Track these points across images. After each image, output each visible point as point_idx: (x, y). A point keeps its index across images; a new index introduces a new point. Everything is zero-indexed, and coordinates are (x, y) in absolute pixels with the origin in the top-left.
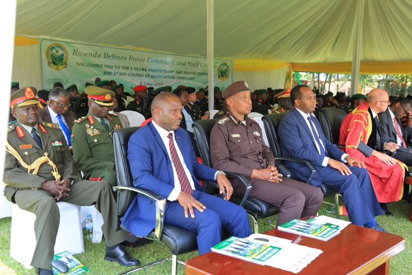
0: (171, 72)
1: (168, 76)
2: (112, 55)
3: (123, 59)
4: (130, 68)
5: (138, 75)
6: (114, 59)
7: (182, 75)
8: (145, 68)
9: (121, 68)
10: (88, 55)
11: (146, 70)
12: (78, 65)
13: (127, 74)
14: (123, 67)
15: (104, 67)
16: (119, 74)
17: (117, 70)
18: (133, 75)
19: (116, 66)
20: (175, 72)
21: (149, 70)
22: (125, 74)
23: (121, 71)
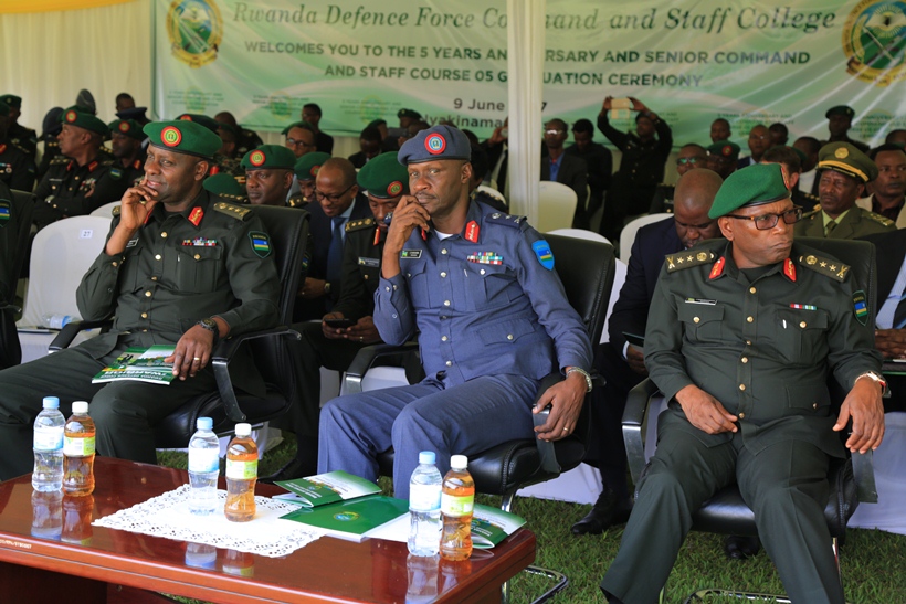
0: (582, 56)
1: (569, 75)
2: (354, 11)
3: (393, 20)
4: (418, 52)
5: (446, 74)
6: (359, 23)
7: (639, 67)
8: (473, 47)
9: (386, 52)
10: (277, 16)
11: (478, 57)
12: (249, 49)
13: (408, 72)
14: (391, 48)
15: (327, 51)
16: (377, 72)
17: (372, 60)
18: (428, 74)
19: (367, 47)
20: (600, 58)
21: (491, 54)
22: (400, 72)
23: (387, 61)
